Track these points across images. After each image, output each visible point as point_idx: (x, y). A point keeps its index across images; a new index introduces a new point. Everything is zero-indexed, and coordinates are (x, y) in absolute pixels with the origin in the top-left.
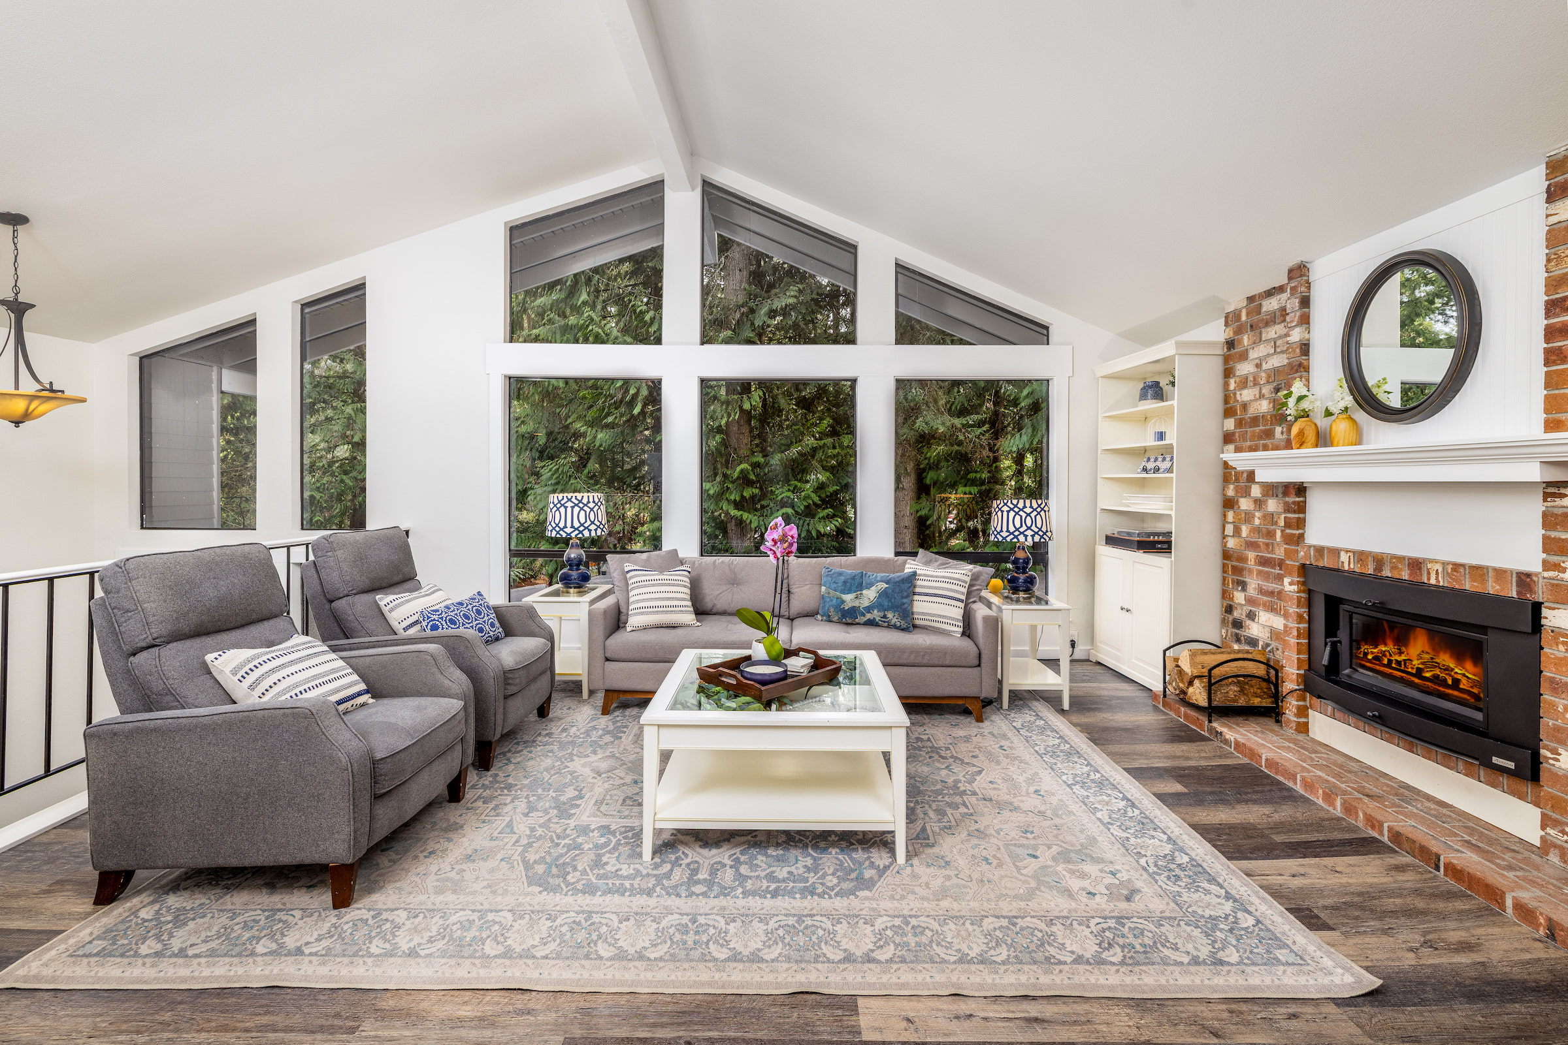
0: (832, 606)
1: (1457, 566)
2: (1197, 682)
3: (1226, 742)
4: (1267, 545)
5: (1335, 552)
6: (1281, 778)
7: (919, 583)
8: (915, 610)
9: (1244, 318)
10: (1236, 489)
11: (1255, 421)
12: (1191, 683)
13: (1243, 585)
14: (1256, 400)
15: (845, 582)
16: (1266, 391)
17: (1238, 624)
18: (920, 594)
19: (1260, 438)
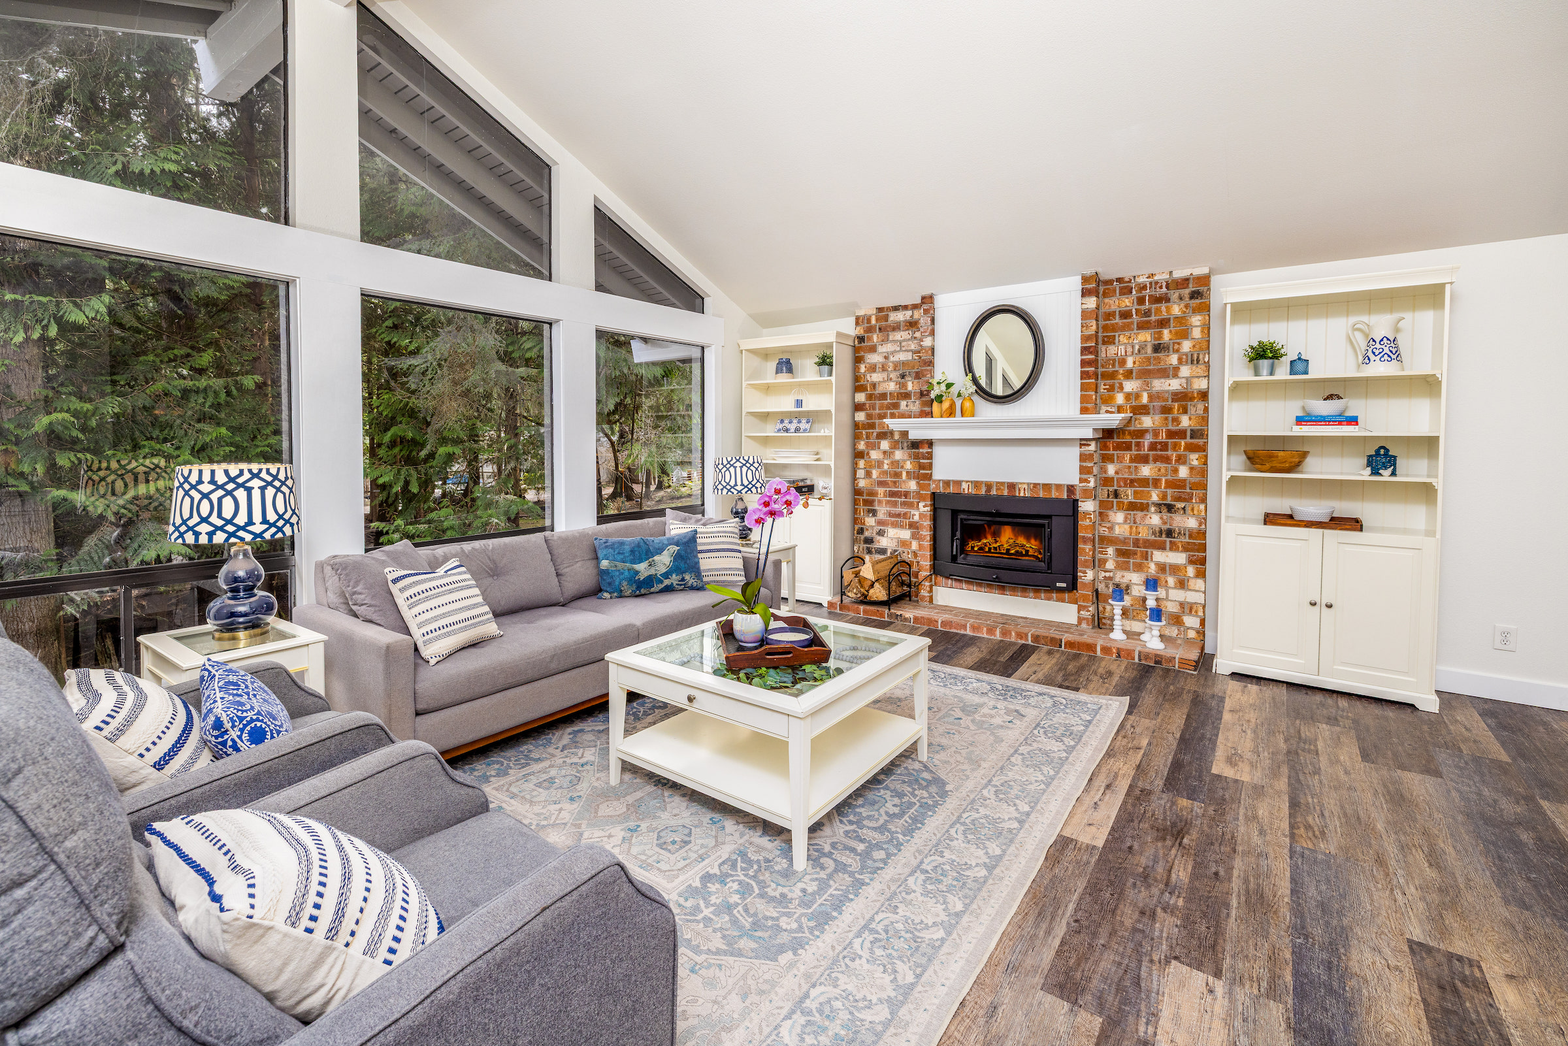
0: (624, 579)
1: (1035, 485)
2: (877, 585)
3: (906, 619)
4: (895, 482)
5: (959, 483)
6: (953, 630)
7: (699, 541)
8: (702, 568)
9: (873, 321)
10: (867, 444)
11: (883, 396)
12: (872, 586)
13: (874, 513)
14: (884, 381)
15: (632, 551)
16: (893, 375)
17: (869, 541)
18: (701, 552)
19: (888, 408)
